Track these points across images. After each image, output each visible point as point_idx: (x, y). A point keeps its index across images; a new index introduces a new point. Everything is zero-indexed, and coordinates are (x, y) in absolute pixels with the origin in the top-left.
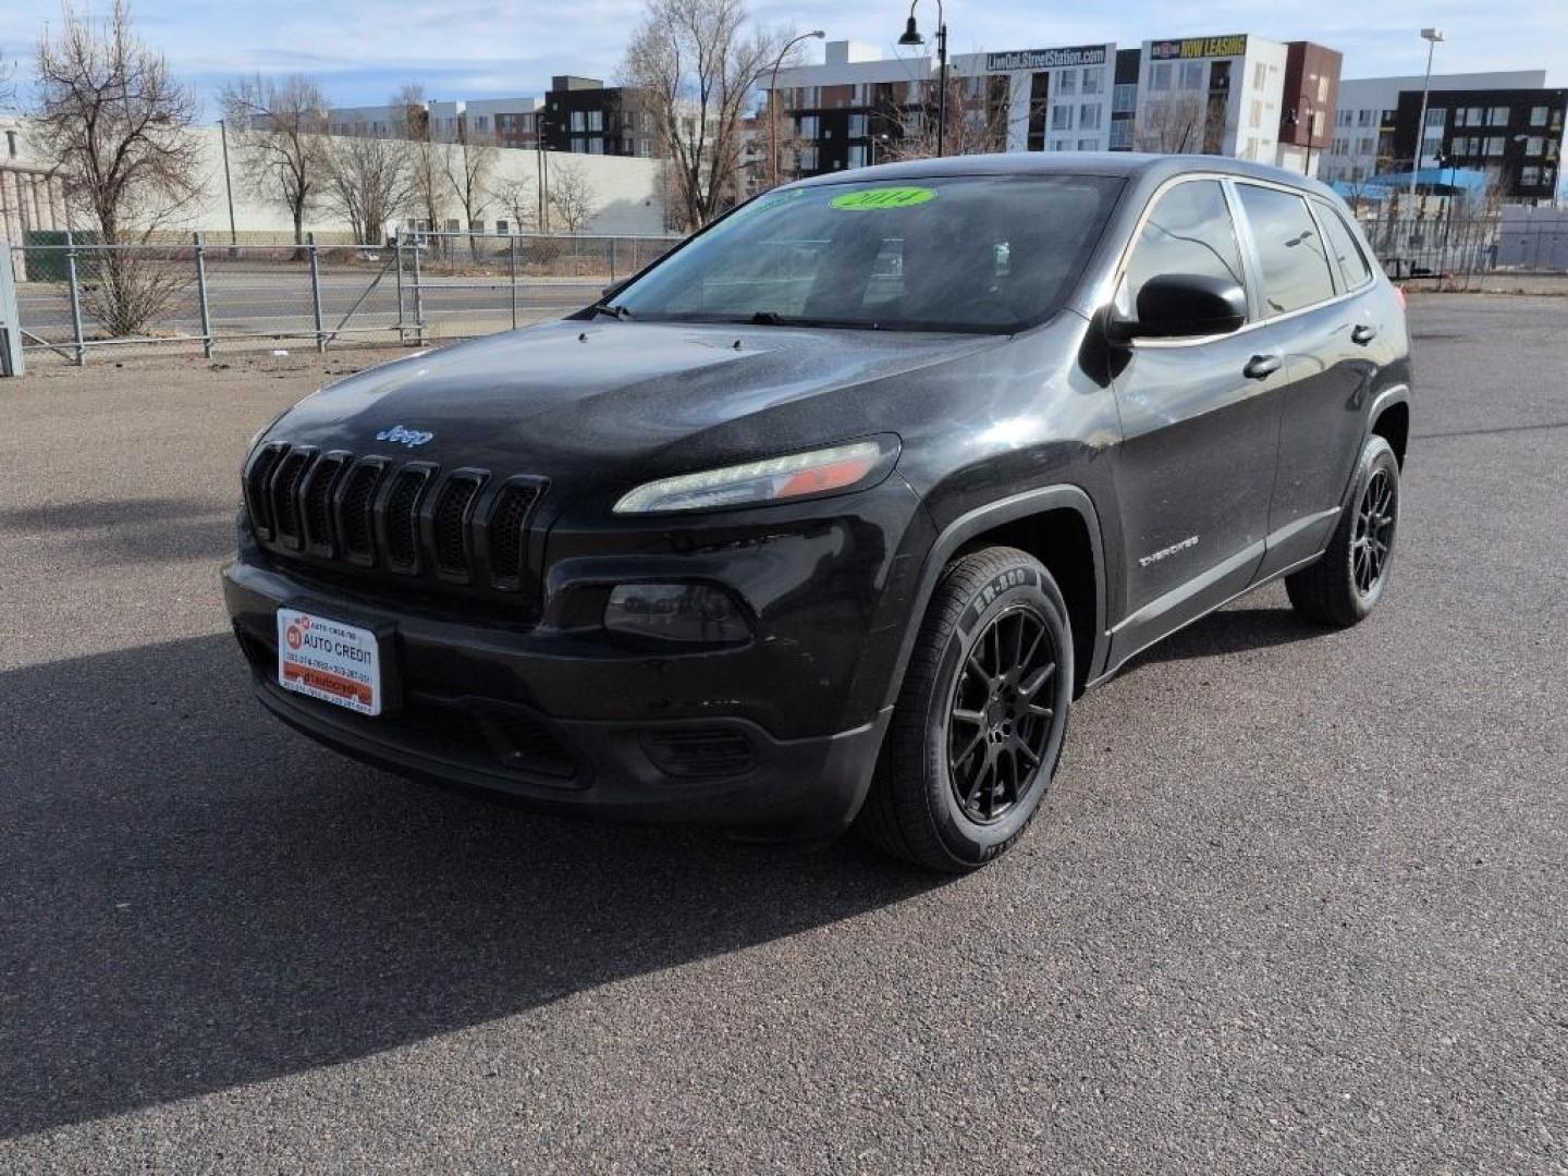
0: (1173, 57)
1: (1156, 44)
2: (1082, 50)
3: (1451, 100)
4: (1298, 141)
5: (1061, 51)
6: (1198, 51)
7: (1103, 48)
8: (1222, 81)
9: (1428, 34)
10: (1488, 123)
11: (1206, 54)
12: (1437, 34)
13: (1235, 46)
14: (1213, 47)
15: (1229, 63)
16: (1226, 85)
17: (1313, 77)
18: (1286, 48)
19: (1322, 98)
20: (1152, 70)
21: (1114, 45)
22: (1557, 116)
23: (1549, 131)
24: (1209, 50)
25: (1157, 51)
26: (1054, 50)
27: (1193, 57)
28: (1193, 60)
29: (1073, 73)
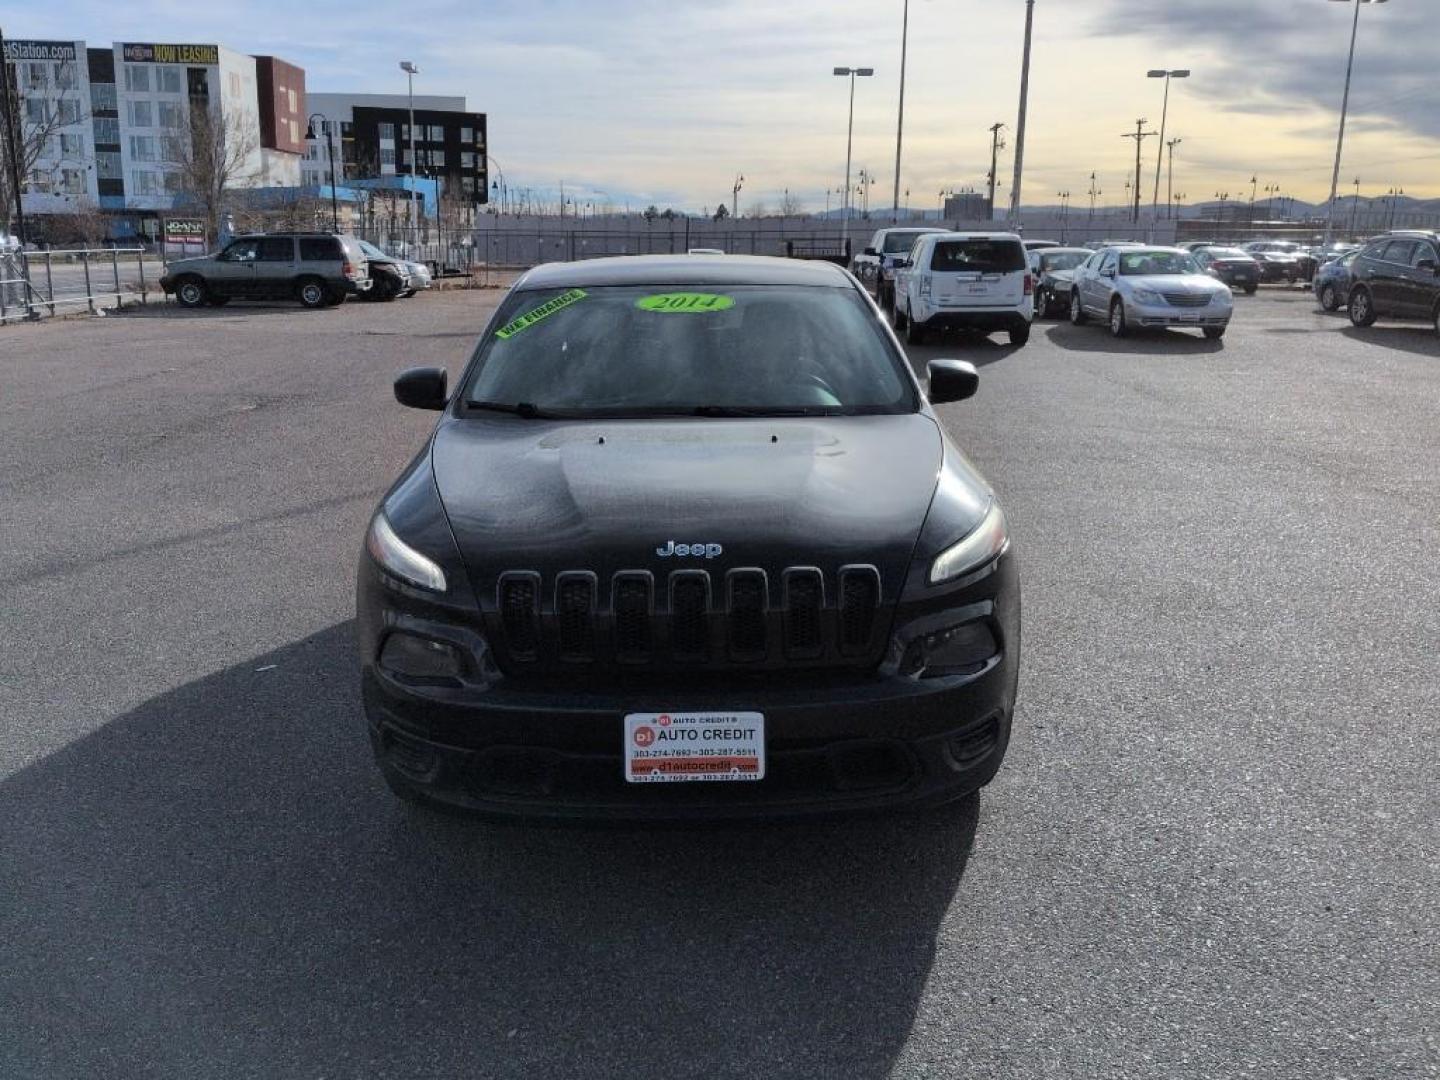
0: (146, 60)
1: (127, 46)
2: (49, 44)
3: (397, 117)
4: (278, 147)
5: (25, 43)
6: (172, 57)
7: (71, 44)
8: (200, 87)
9: (407, 67)
10: (429, 139)
11: (181, 60)
12: (413, 68)
13: (206, 53)
14: (186, 54)
15: (205, 70)
16: (205, 91)
17: (282, 89)
18: (254, 61)
19: (293, 109)
20: (127, 71)
21: (83, 43)
22: (479, 135)
23: (475, 148)
24: (182, 57)
25: (129, 53)
26: (17, 42)
27: (167, 61)
28: (168, 64)
29: (42, 68)
